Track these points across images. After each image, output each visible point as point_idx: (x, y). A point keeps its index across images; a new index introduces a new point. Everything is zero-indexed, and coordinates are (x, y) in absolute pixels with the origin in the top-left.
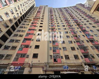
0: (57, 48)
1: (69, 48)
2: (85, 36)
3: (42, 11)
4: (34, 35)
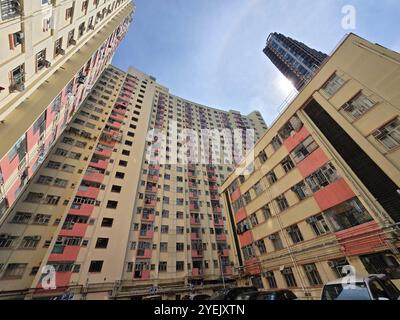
0: (148, 244)
1: (172, 247)
2: (213, 217)
3: (131, 101)
4: (98, 204)
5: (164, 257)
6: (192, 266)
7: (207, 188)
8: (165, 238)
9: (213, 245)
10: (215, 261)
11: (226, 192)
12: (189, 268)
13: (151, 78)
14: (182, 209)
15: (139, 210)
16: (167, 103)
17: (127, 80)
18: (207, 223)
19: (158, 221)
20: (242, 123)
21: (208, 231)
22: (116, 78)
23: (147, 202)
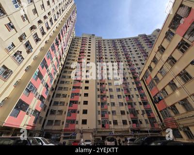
0: (106, 111)
1: (118, 112)
2: (139, 96)
3: (86, 48)
4: (80, 95)
5: (115, 118)
6: (131, 122)
7: (133, 81)
8: (114, 108)
9: (143, 111)
10: (146, 120)
11: (142, 79)
12: (130, 123)
13: (93, 35)
14: (120, 93)
15: (99, 96)
16: (102, 44)
17: (82, 40)
18: (137, 100)
19: (109, 101)
20: (148, 40)
21: (138, 104)
22: (78, 41)
23: (101, 92)
